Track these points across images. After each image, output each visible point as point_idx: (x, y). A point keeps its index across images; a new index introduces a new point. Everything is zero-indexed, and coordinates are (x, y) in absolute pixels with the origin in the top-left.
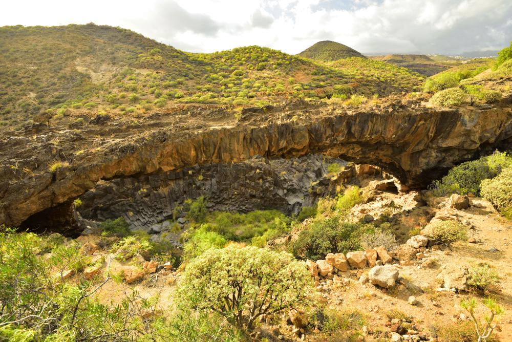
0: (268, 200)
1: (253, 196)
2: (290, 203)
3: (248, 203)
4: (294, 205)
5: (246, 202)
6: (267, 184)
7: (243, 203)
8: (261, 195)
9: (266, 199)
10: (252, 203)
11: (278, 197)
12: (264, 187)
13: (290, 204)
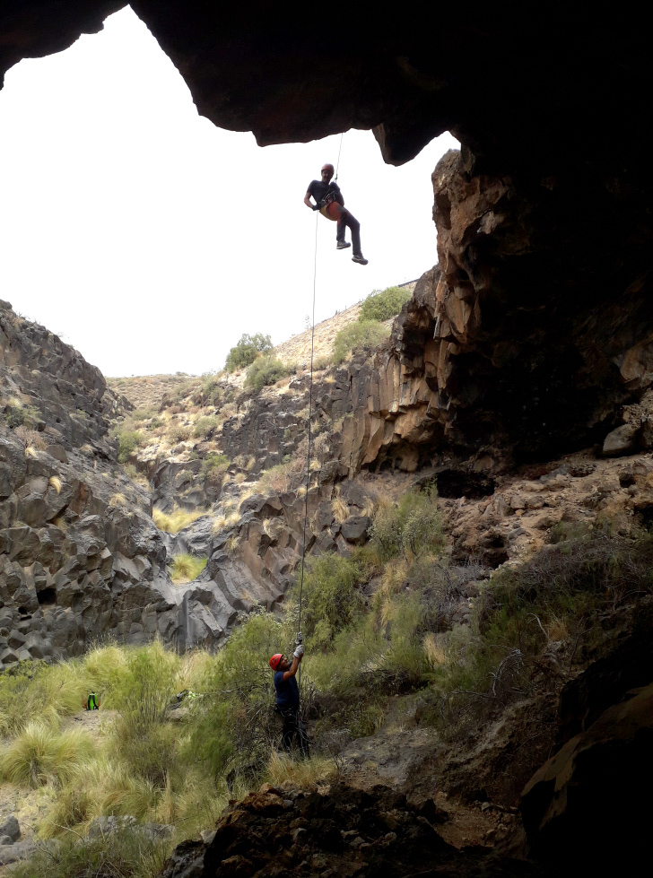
0: (97, 603)
1: (47, 595)
2: (170, 602)
3: (36, 627)
4: (184, 604)
5: (25, 624)
6: (87, 538)
7: (14, 633)
8: (75, 585)
9: (88, 601)
10: (49, 629)
11: (128, 585)
12: (82, 551)
13: (170, 607)
